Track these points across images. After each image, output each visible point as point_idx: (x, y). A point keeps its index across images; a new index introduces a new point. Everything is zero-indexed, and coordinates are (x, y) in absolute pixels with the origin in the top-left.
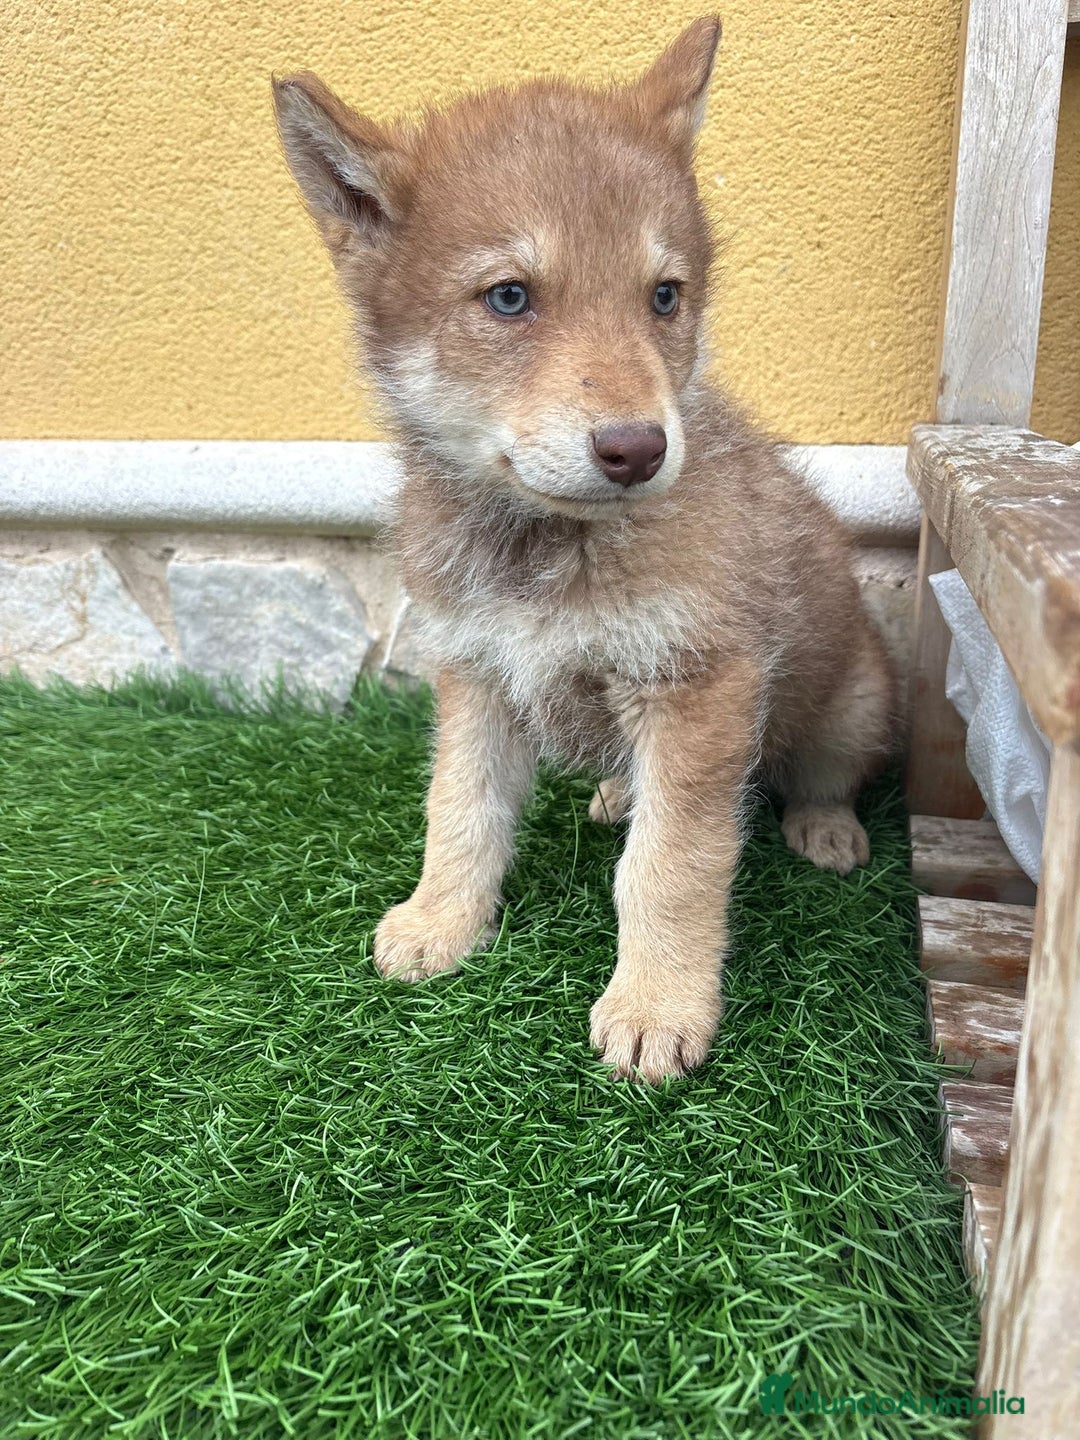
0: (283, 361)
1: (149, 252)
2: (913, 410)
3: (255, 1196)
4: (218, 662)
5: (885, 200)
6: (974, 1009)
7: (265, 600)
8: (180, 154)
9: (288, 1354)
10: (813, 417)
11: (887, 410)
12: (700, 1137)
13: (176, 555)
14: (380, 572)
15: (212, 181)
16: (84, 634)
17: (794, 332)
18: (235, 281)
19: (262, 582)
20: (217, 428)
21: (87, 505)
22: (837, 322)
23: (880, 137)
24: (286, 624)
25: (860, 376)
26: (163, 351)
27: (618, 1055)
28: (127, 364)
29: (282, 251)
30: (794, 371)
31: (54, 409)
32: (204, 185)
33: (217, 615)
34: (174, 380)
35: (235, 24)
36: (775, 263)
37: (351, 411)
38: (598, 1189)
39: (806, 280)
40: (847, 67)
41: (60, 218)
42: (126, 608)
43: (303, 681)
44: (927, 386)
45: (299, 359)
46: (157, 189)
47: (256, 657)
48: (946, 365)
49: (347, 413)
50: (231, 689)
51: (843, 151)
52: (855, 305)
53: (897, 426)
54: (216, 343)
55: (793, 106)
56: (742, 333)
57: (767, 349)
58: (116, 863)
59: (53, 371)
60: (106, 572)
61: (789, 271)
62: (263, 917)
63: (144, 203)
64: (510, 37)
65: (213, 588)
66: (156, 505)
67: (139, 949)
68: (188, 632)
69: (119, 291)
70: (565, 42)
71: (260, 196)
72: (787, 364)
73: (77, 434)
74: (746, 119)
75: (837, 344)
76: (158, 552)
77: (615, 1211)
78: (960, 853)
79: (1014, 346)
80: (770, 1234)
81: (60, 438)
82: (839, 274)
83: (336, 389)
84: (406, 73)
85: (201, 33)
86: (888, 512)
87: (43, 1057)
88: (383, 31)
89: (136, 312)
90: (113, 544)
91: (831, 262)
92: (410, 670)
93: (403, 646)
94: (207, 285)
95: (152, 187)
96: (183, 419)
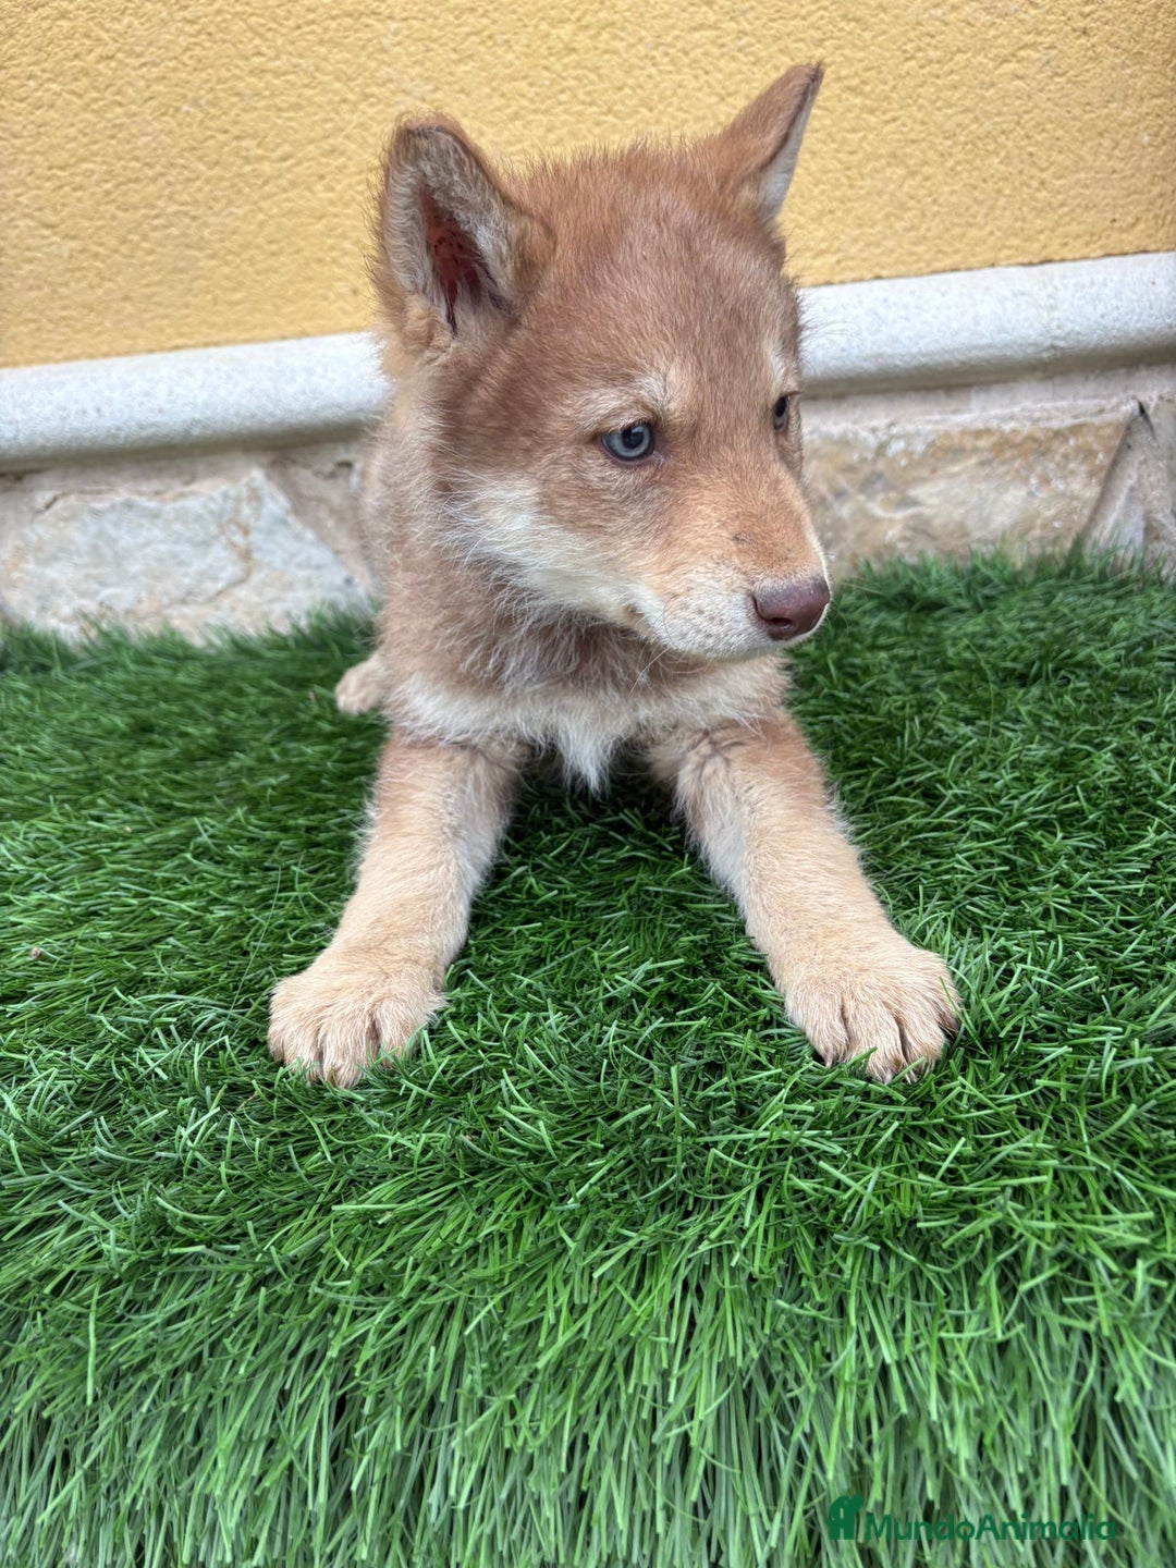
1: (297, 107)
10: (1083, 227)
11: (1162, 212)
13: (358, 467)
15: (374, 13)
16: (248, 574)
17: (1060, 132)
21: (253, 416)
22: (1107, 117)
25: (1133, 176)
26: (319, 226)
28: (274, 247)
29: (462, 91)
30: (1060, 177)
31: (186, 311)
34: (334, 261)
36: (1037, 55)
39: (1072, 73)
41: (183, 75)
42: (298, 537)
46: (305, 29)
52: (1126, 96)
56: (1002, 139)
57: (1031, 154)
59: (182, 264)
60: (272, 497)
61: (1054, 63)
63: (290, 48)
66: (339, 406)
69: (261, 159)
71: (433, 26)
72: (1052, 170)
73: (216, 338)
75: (1107, 142)
76: (329, 467)
81: (194, 346)
82: (1107, 63)
89: (283, 182)
90: (273, 464)
91: (1099, 49)
95: (298, 27)
96: (347, 308)
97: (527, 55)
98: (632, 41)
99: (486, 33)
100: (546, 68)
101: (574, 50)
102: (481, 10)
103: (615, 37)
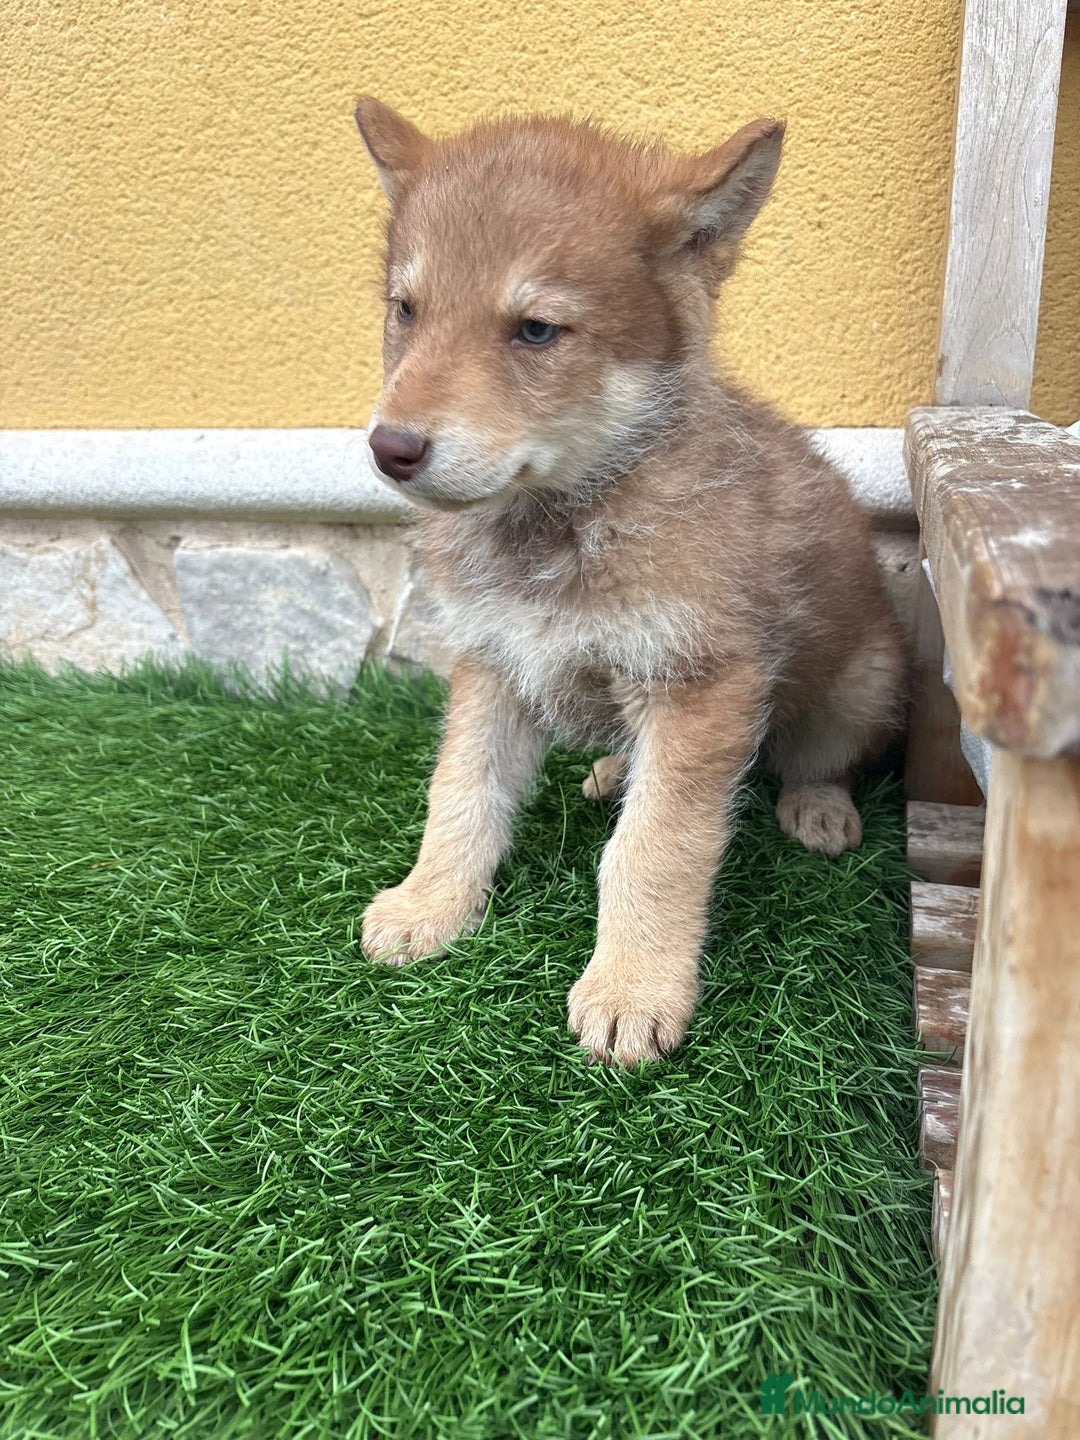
0: (286, 349)
1: (153, 242)
2: (916, 392)
3: (229, 1174)
4: (226, 649)
5: (886, 179)
6: (959, 996)
7: (271, 586)
8: (182, 143)
9: (249, 1329)
10: (814, 400)
11: (889, 392)
12: (671, 1120)
13: (182, 544)
14: (383, 559)
15: (214, 169)
16: (94, 622)
17: (795, 314)
18: (238, 270)
19: (267, 569)
20: (221, 416)
21: (94, 494)
22: (838, 304)
23: (881, 115)
24: (291, 611)
25: (861, 358)
26: (169, 340)
27: (593, 1038)
28: (133, 353)
29: (284, 239)
30: (795, 353)
31: (62, 399)
32: (207, 174)
33: (223, 602)
34: (179, 369)
35: (234, 12)
36: (775, 244)
37: (353, 399)
38: (564, 1171)
39: (806, 261)
40: (847, 44)
41: (65, 209)
42: (135, 596)
43: (309, 667)
44: (931, 367)
45: (302, 347)
46: (160, 179)
47: (262, 643)
48: (944, 346)
50: (238, 675)
51: (843, 129)
52: (857, 286)
53: (900, 408)
54: (220, 331)
55: (792, 85)
56: (743, 315)
57: (768, 331)
58: (116, 847)
59: (62, 361)
60: (115, 560)
61: (790, 252)
62: (255, 900)
63: (148, 193)
64: (508, 20)
65: (219, 576)
66: (162, 494)
67: (131, 931)
68: (196, 619)
69: (125, 281)
70: (563, 23)
71: (261, 184)
72: (788, 346)
73: (86, 422)
74: (744, 98)
75: (838, 326)
76: (166, 540)
77: (579, 1192)
78: (955, 839)
79: (1013, 326)
80: (732, 1217)
81: (70, 428)
82: (840, 254)
83: (339, 376)
84: (404, 57)
85: (202, 22)
86: (888, 495)
87: (34, 1037)
88: (381, 16)
89: (141, 302)
90: (122, 532)
91: (832, 242)
92: (413, 658)
93: (406, 632)
94: (211, 274)
95: (155, 177)
96: (189, 408)
97: (337, 214)
99: (304, 193)
100: (352, 226)
102: (300, 174)
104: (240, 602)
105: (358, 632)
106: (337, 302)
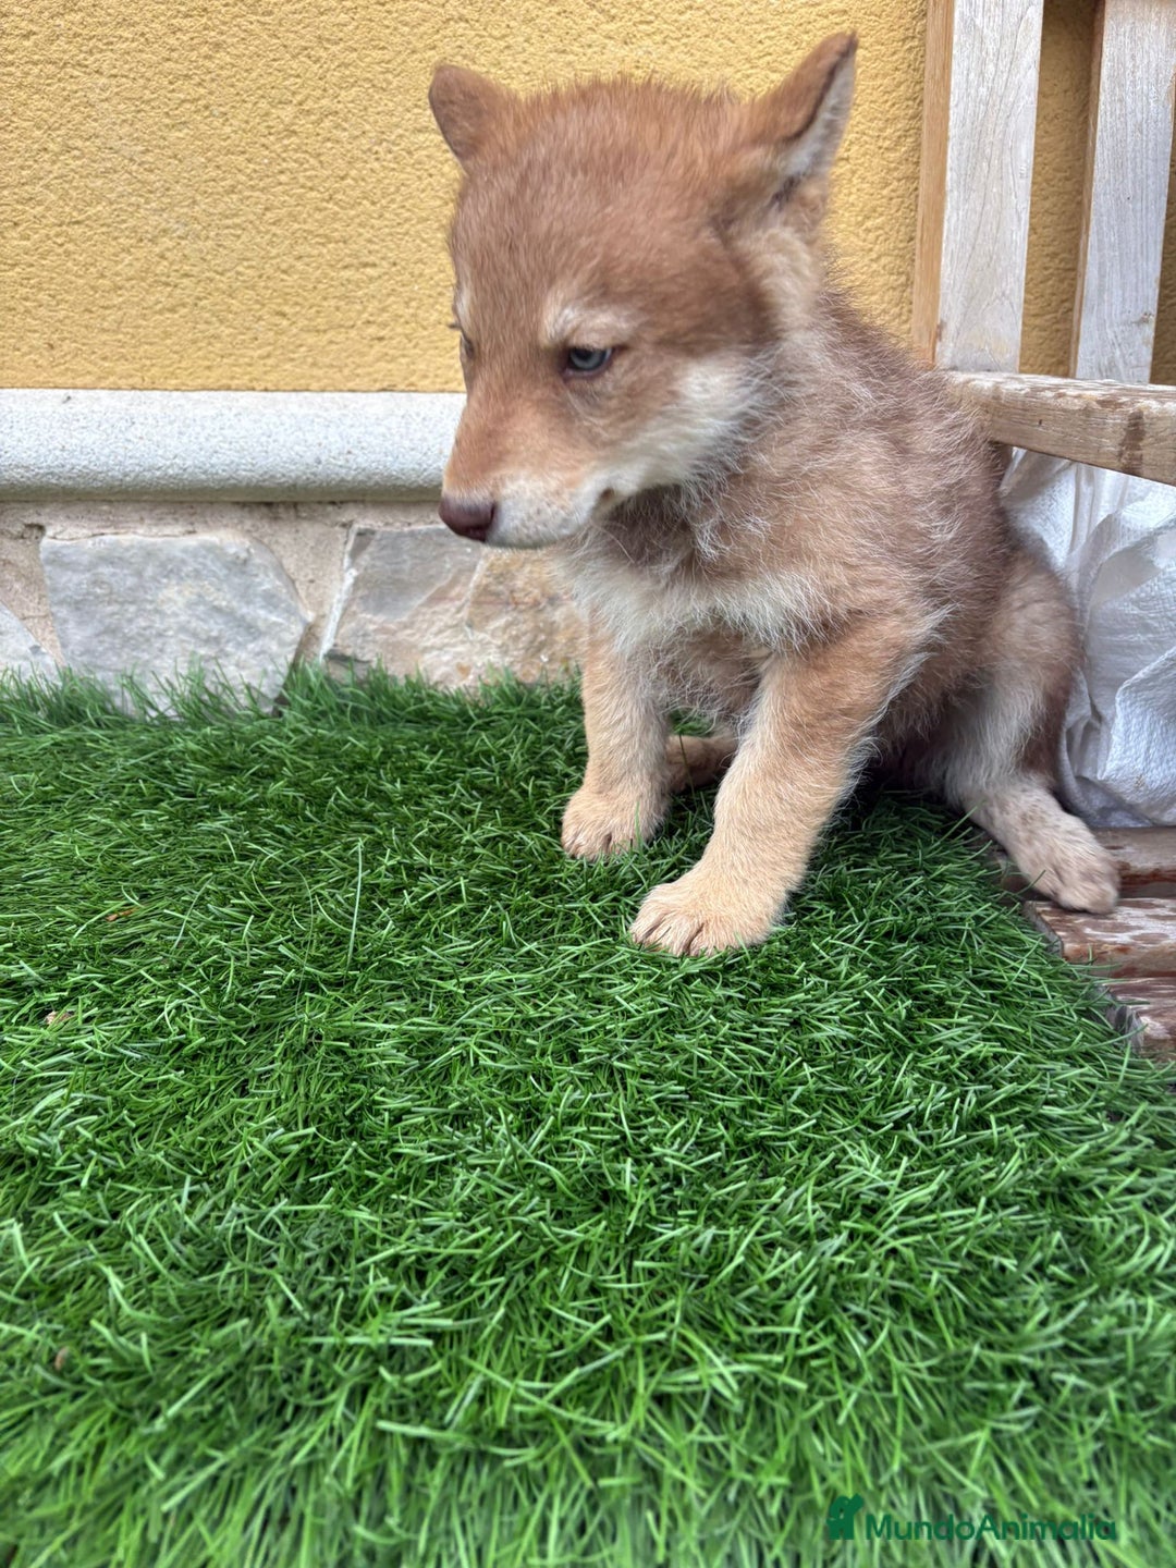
0: (179, 291)
4: (114, 660)
7: (174, 581)
8: (35, 29)
13: (50, 532)
14: (312, 543)
15: (79, 64)
18: (112, 190)
19: (170, 560)
20: (89, 373)
24: (202, 608)
29: (175, 157)
32: (69, 70)
33: (109, 603)
34: (27, 311)
37: (268, 356)
43: (225, 675)
47: (161, 650)
48: (942, 312)
49: (262, 358)
50: (132, 691)
54: (86, 266)
55: (762, 36)
65: (105, 570)
66: (27, 468)
68: (71, 625)
71: (145, 87)
74: (715, 45)
76: (18, 528)
79: (1003, 294)
83: (249, 328)
92: (359, 656)
93: (350, 627)
94: (73, 193)
96: (42, 362)
97: (245, 131)
98: (356, 133)
99: (202, 102)
100: (265, 146)
101: (294, 132)
102: (197, 79)
103: (337, 127)
104: (132, 603)
105: (287, 629)
106: (244, 238)
